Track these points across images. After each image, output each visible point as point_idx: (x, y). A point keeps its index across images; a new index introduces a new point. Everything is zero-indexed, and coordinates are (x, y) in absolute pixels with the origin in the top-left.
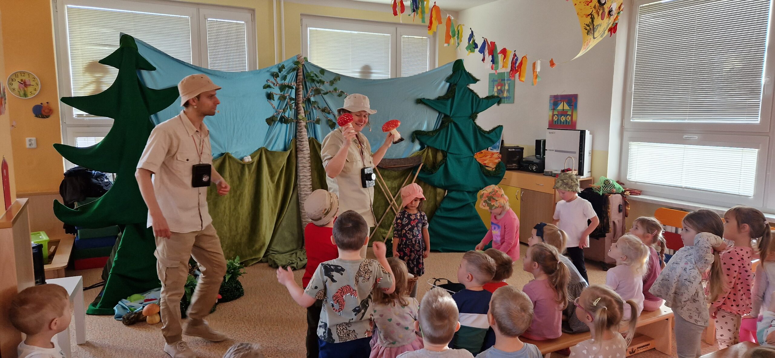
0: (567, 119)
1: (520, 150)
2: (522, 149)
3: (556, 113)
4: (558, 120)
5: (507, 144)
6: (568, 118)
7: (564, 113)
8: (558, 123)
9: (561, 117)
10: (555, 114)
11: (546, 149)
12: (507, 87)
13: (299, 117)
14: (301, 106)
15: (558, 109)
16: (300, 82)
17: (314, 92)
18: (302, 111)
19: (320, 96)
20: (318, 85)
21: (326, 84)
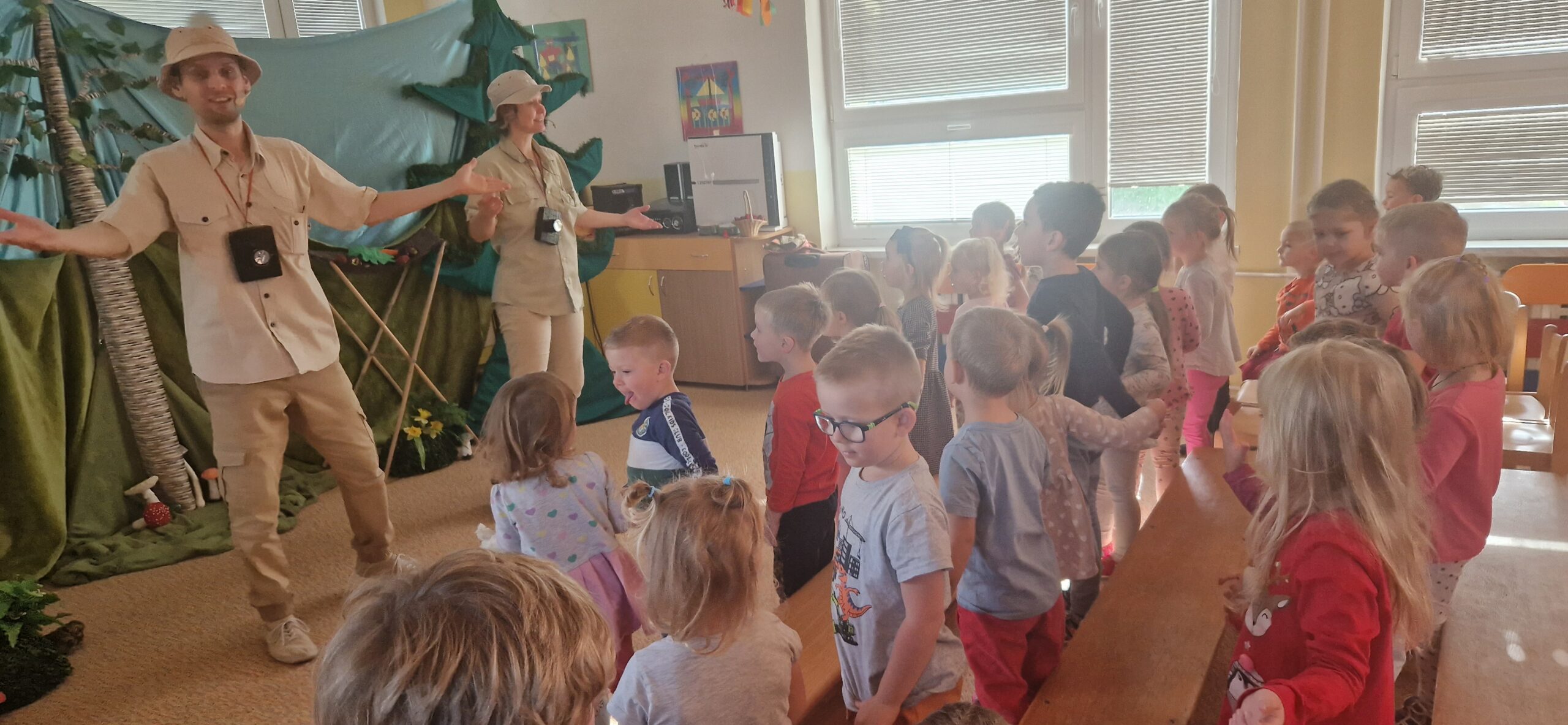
0: (722, 115)
1: (635, 190)
3: (694, 104)
4: (702, 118)
6: (724, 112)
7: (712, 103)
8: (703, 124)
9: (708, 110)
10: (697, 108)
11: (692, 180)
13: (70, 156)
14: (71, 125)
15: (698, 95)
16: (51, 57)
17: (100, 84)
18: (76, 139)
19: (121, 92)
20: (108, 62)
21: (137, 59)
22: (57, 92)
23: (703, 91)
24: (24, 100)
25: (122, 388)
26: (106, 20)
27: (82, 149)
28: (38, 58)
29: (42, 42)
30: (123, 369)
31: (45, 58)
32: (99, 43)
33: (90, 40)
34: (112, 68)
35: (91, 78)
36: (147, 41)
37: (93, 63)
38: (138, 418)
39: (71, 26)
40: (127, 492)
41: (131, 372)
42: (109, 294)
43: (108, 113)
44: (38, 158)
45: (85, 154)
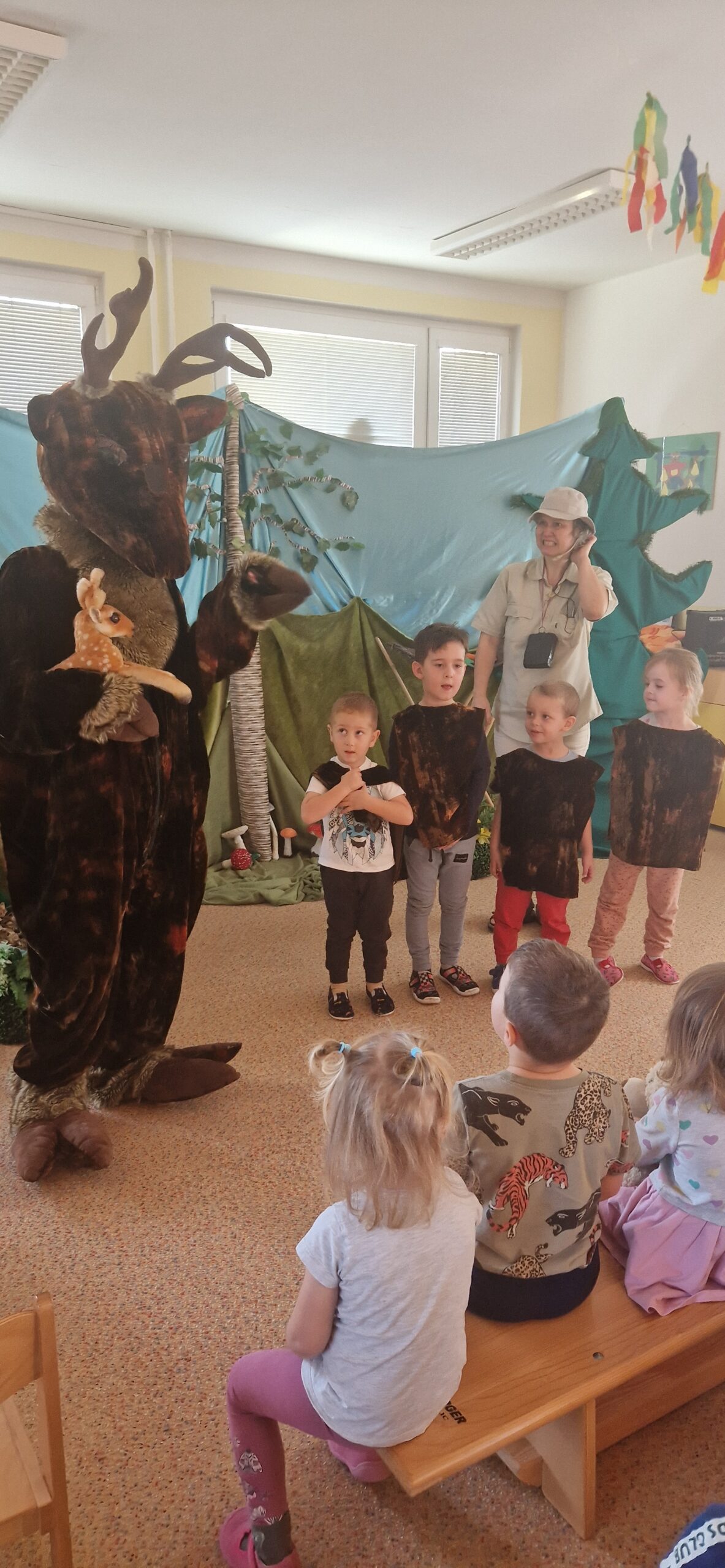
13: (232, 542)
14: (238, 515)
16: (233, 456)
17: (266, 481)
18: (240, 528)
19: (281, 490)
20: (276, 463)
21: (298, 462)
22: (233, 487)
24: (207, 493)
25: (236, 747)
26: (278, 425)
27: (243, 537)
28: (225, 457)
29: (230, 443)
30: (239, 730)
31: (230, 456)
32: (271, 446)
33: (265, 442)
34: (277, 468)
35: (260, 476)
36: (307, 446)
37: (264, 463)
38: (242, 773)
39: (253, 430)
40: (223, 835)
41: (245, 733)
43: (266, 508)
44: (210, 542)
45: (244, 542)
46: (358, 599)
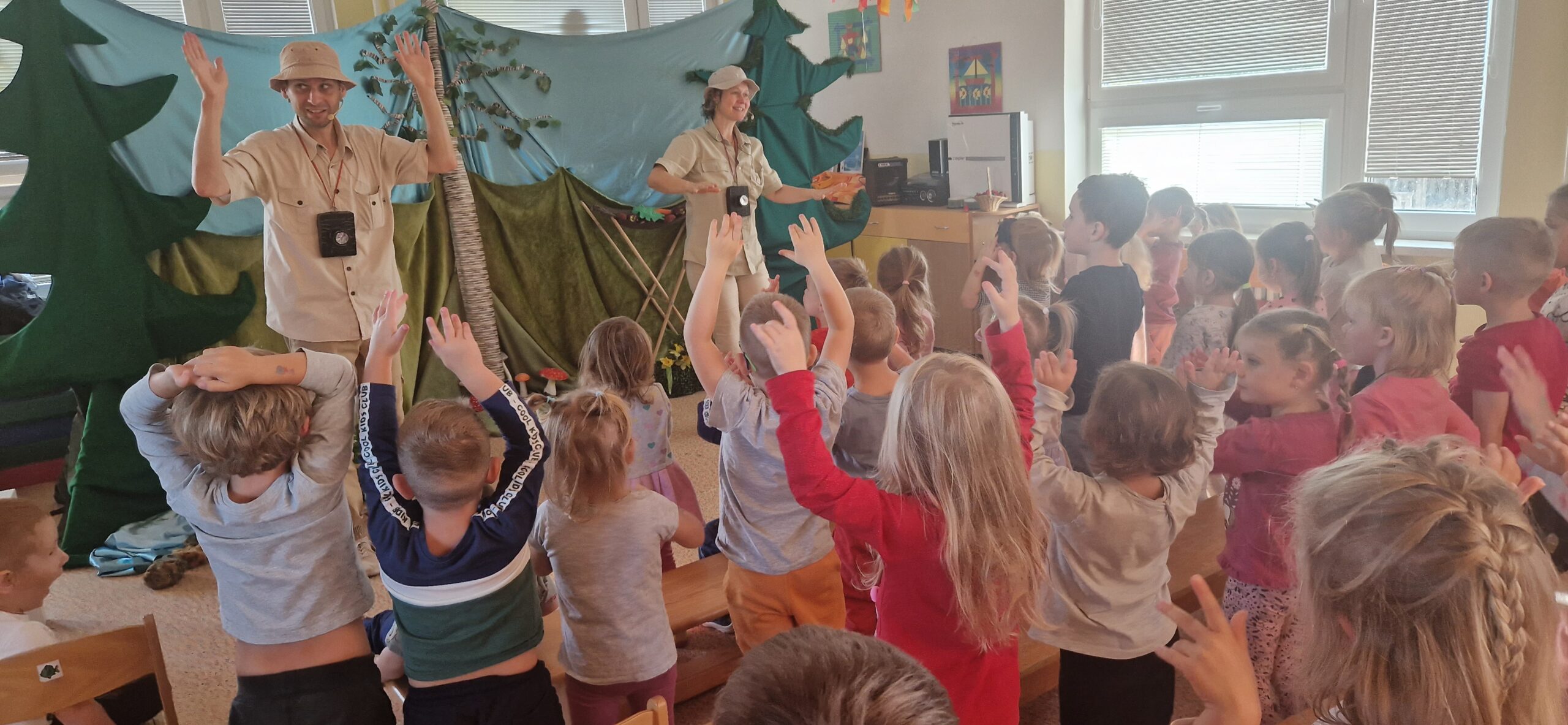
0: (984, 94)
1: (901, 165)
2: (904, 161)
3: (962, 83)
4: (968, 96)
5: (874, 155)
6: (987, 92)
7: (977, 82)
8: (968, 104)
9: (973, 91)
10: (961, 87)
11: (949, 156)
12: (865, 39)
15: (965, 74)
17: (466, 73)
19: (481, 79)
20: (473, 56)
21: (493, 54)
23: (970, 72)
25: (465, 305)
26: (473, 24)
30: (466, 290)
32: (467, 42)
33: (462, 39)
34: (475, 61)
35: (462, 69)
36: (499, 41)
37: (463, 58)
39: (450, 30)
41: (470, 293)
42: (461, 232)
43: (470, 96)
46: (562, 168)
